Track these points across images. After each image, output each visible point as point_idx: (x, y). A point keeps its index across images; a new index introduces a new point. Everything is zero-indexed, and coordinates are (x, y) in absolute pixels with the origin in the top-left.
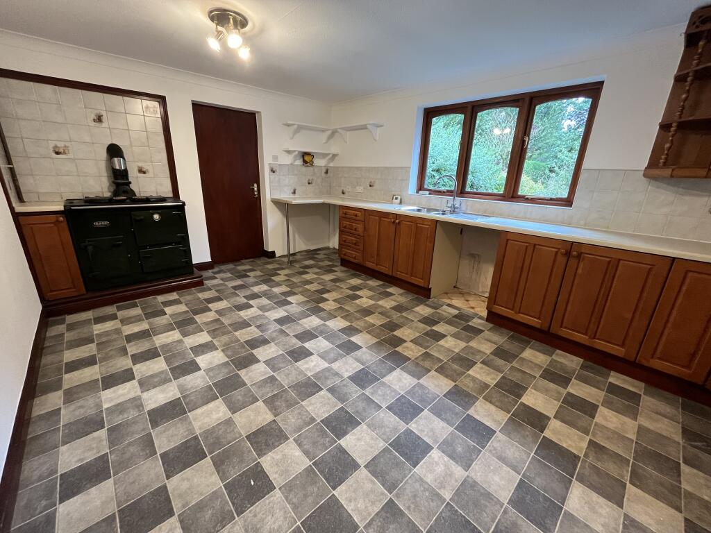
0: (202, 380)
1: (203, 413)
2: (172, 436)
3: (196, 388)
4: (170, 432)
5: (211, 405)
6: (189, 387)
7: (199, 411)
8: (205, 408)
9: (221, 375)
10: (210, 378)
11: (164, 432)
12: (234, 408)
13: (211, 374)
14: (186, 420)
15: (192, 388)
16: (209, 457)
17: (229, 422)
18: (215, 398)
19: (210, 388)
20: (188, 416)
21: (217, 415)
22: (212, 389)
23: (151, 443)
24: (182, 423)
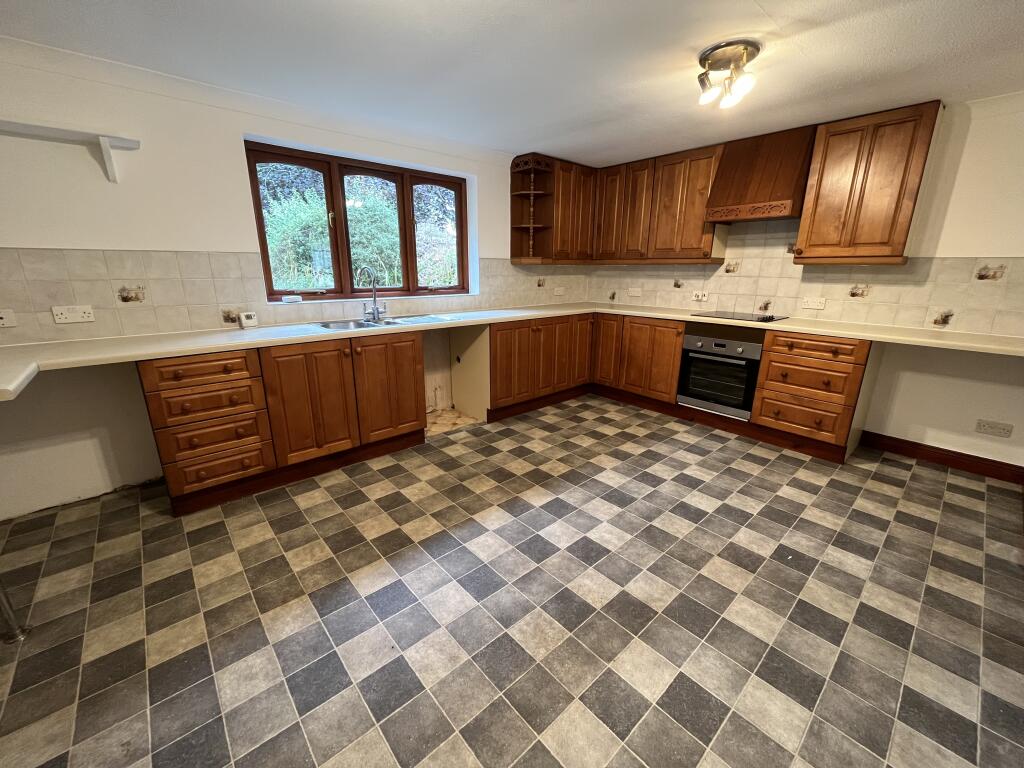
0: (702, 659)
1: (759, 626)
2: (811, 646)
3: (722, 659)
4: (808, 652)
5: (739, 622)
6: (729, 671)
7: (758, 633)
8: (749, 628)
9: (677, 633)
10: (693, 648)
11: (814, 660)
12: (728, 596)
13: (682, 651)
14: (781, 643)
15: (728, 666)
16: (799, 597)
17: (748, 593)
18: (727, 624)
19: (710, 640)
20: (775, 642)
21: (749, 608)
22: (714, 634)
23: (839, 666)
24: (789, 645)
